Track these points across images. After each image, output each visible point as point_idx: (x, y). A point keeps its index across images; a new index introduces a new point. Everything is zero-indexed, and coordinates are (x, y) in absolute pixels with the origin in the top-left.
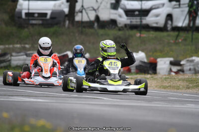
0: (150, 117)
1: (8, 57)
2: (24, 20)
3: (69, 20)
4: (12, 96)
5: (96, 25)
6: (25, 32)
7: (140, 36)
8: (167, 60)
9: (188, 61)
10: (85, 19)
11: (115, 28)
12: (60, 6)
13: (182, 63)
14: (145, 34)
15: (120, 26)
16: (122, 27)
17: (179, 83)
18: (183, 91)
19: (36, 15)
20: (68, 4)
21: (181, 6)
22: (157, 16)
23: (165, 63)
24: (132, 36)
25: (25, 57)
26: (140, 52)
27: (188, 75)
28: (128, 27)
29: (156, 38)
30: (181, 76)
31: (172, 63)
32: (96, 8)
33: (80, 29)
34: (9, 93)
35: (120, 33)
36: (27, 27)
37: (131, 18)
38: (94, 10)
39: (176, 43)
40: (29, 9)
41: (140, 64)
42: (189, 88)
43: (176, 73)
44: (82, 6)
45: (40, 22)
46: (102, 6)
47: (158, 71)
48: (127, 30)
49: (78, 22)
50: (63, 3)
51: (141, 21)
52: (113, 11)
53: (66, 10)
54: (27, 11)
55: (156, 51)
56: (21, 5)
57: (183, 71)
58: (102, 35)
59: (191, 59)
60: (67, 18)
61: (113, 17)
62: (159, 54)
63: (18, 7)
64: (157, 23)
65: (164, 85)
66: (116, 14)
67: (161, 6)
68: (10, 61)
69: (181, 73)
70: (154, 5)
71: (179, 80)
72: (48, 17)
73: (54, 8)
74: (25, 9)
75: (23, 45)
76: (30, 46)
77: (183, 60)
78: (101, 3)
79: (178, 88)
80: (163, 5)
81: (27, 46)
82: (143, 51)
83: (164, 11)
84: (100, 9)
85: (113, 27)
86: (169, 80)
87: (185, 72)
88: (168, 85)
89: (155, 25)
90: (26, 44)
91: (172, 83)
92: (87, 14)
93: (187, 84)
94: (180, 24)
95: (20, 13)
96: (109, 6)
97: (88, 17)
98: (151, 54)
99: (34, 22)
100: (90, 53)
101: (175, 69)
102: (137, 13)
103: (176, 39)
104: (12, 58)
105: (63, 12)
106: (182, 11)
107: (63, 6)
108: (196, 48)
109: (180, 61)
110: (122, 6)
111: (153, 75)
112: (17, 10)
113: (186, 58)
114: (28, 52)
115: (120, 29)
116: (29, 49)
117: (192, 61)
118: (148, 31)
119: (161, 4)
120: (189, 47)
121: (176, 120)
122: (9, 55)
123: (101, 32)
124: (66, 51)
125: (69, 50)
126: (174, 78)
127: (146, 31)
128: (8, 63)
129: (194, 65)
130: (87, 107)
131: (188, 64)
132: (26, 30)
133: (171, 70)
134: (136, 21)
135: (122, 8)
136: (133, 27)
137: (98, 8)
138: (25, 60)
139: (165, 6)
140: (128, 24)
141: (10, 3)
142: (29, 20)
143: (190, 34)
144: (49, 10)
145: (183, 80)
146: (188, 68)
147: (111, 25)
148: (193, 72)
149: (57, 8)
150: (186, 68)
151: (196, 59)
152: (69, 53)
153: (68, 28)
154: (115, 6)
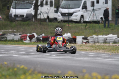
0: (74, 64)
1: (6, 36)
2: (13, 18)
3: (35, 18)
4: (8, 54)
5: (47, 20)
6: (14, 24)
7: (68, 26)
8: (81, 37)
9: (91, 37)
10: (42, 17)
11: (56, 22)
12: (30, 11)
13: (88, 38)
14: (70, 25)
15: (59, 21)
16: (60, 21)
17: (87, 48)
18: (89, 51)
19: (19, 16)
20: (34, 10)
21: (88, 11)
22: (76, 16)
23: (80, 38)
24: (64, 26)
25: (14, 35)
26: (68, 33)
27: (91, 44)
28: (62, 21)
29: (76, 26)
30: (88, 44)
31: (83, 38)
32: (47, 12)
33: (40, 22)
34: (6, 53)
35: (59, 24)
36: (14, 22)
37: (64, 17)
38: (46, 13)
39: (85, 29)
40: (15, 13)
41: (68, 39)
42: (91, 50)
43: (86, 43)
44: (41, 11)
45: (21, 19)
46: (50, 11)
47: (77, 42)
48: (62, 23)
49: (39, 19)
50: (32, 10)
51: (69, 19)
52: (56, 14)
53: (33, 13)
54: (14, 14)
55: (76, 32)
56: (12, 11)
57: (88, 42)
58: (50, 25)
59: (92, 36)
60: (33, 17)
61: (55, 16)
62: (77, 34)
63: (11, 12)
64: (76, 19)
65: (80, 48)
66: (57, 15)
67: (78, 11)
68: (6, 37)
69: (88, 43)
70: (75, 11)
71: (87, 46)
72: (25, 16)
73: (27, 12)
74: (14, 13)
75: (13, 30)
76: (16, 30)
77: (89, 37)
78: (50, 10)
79: (86, 50)
80: (79, 11)
81: (15, 30)
82: (70, 33)
83: (79, 14)
84: (49, 13)
85: (56, 21)
86: (82, 46)
87: (90, 43)
88: (81, 49)
89: (75, 20)
90: (14, 29)
91: (83, 48)
92: (43, 15)
93: (91, 48)
94: (87, 20)
95: (11, 15)
96: (53, 11)
97: (44, 17)
98: (73, 34)
99: (18, 19)
100: (44, 34)
101: (85, 41)
102: (67, 15)
103: (86, 27)
104: (8, 36)
105: (31, 14)
106: (88, 14)
107: (32, 11)
108: (95, 31)
109: (87, 37)
110: (60, 11)
111: (74, 44)
112: (10, 13)
113: (90, 36)
114: (15, 33)
115: (59, 22)
116: (16, 32)
117: (93, 37)
118: (72, 23)
119: (78, 10)
120: (92, 31)
121: (86, 65)
122: (6, 35)
123: (50, 23)
125: (34, 32)
126: (85, 46)
127: (71, 23)
128: (5, 39)
129: (94, 39)
130: (44, 59)
131: (91, 39)
132: (14, 23)
133: (83, 42)
134: (66, 18)
135: (60, 13)
136: (65, 21)
137: (49, 12)
138: (14, 37)
139: (80, 11)
140: (63, 20)
141: (7, 10)
142: (16, 18)
143: (92, 24)
144: (25, 13)
145: (89, 46)
146: (91, 41)
147: (54, 21)
148: (93, 42)
149: (29, 13)
150: (90, 41)
151: (95, 36)
152: (35, 34)
153: (34, 22)
154: (56, 11)
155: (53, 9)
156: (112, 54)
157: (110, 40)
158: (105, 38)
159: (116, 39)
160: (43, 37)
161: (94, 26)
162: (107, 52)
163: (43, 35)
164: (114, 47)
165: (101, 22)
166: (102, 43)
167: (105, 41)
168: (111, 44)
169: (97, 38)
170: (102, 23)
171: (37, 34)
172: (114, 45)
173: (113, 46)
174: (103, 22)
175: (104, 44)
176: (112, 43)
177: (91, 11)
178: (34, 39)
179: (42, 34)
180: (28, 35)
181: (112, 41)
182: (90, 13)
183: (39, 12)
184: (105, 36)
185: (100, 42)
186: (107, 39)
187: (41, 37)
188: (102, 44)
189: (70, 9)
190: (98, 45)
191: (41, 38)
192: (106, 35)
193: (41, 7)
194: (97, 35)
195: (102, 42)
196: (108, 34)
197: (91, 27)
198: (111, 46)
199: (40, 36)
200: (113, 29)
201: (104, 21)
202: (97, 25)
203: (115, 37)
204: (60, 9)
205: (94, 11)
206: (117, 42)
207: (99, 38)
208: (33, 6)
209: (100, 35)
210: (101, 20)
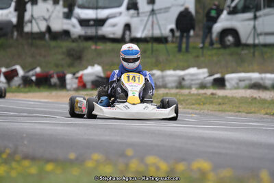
3: (18, 31)
5: (47, 36)
7: (96, 49)
10: (36, 29)
11: (67, 40)
12: (7, 15)
14: (101, 46)
15: (73, 37)
16: (75, 38)
20: (15, 14)
21: (140, 15)
22: (114, 25)
24: (87, 48)
26: (96, 66)
28: (82, 39)
29: (113, 50)
32: (47, 17)
33: (30, 41)
35: (74, 45)
37: (86, 28)
38: (45, 19)
41: (97, 79)
44: (32, 16)
46: (54, 15)
49: (27, 33)
50: (10, 13)
51: (97, 32)
52: (66, 21)
53: (14, 20)
55: (113, 64)
58: (54, 47)
60: (15, 29)
61: (66, 27)
64: (114, 34)
67: (118, 15)
70: (110, 14)
78: (53, 12)
80: (120, 13)
82: (99, 64)
83: (121, 21)
84: (51, 19)
85: (66, 38)
89: (111, 36)
92: (37, 24)
94: (139, 35)
96: (61, 15)
97: (39, 28)
98: (108, 67)
100: (41, 67)
102: (92, 23)
105: (10, 22)
106: (141, 21)
107: (10, 15)
108: (157, 61)
110: (76, 16)
115: (74, 41)
118: (105, 42)
119: (117, 13)
120: (149, 60)
123: (53, 43)
124: (14, 65)
125: (18, 64)
127: (103, 42)
130: (38, 126)
134: (91, 31)
135: (77, 18)
136: (87, 38)
137: (50, 17)
139: (122, 14)
140: (83, 36)
143: (149, 46)
147: (63, 37)
149: (5, 18)
151: (157, 73)
152: (18, 68)
153: (17, 40)
154: (68, 16)
155: (60, 9)
156: (196, 114)
157: (192, 80)
158: (180, 77)
159: (205, 78)
160: (37, 75)
161: (154, 48)
162: (184, 108)
163: (38, 70)
164: (200, 97)
165: (170, 39)
166: (172, 88)
167: (180, 84)
168: (194, 89)
169: (163, 77)
170: (173, 42)
171: (23, 68)
172: (202, 91)
173: (199, 95)
174: (174, 40)
175: (178, 91)
176: (197, 88)
177: (148, 14)
178: (17, 81)
179: (35, 68)
180: (4, 70)
181: (196, 84)
182: (146, 18)
183: (27, 16)
184: (181, 73)
185: (169, 85)
186: (186, 78)
187: (33, 75)
188: (174, 91)
189: (99, 11)
190: (163, 94)
191: (34, 78)
192: (184, 69)
193: (32, 4)
194: (162, 70)
195: (174, 85)
196: (188, 67)
197: (149, 52)
198: (193, 95)
199: (31, 73)
200: (198, 57)
201: (177, 37)
202: (161, 47)
203: (204, 73)
204: (77, 11)
205: (156, 14)
206: (208, 85)
207: (167, 76)
208: (13, 4)
209: (169, 69)
210: (170, 34)
